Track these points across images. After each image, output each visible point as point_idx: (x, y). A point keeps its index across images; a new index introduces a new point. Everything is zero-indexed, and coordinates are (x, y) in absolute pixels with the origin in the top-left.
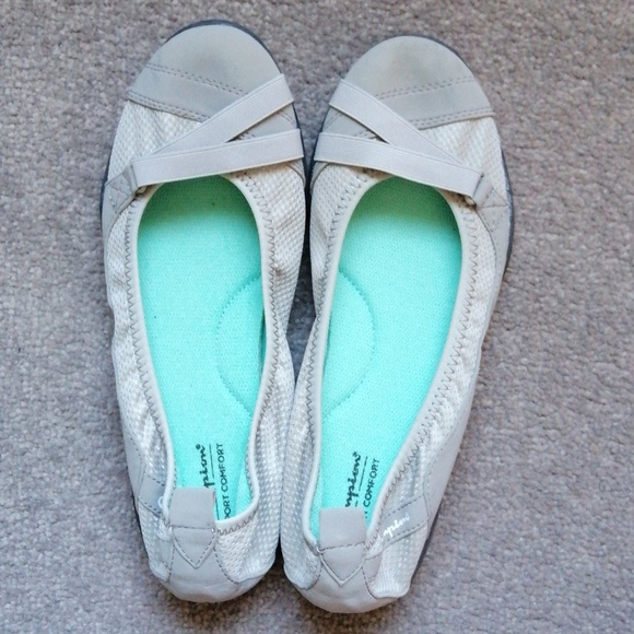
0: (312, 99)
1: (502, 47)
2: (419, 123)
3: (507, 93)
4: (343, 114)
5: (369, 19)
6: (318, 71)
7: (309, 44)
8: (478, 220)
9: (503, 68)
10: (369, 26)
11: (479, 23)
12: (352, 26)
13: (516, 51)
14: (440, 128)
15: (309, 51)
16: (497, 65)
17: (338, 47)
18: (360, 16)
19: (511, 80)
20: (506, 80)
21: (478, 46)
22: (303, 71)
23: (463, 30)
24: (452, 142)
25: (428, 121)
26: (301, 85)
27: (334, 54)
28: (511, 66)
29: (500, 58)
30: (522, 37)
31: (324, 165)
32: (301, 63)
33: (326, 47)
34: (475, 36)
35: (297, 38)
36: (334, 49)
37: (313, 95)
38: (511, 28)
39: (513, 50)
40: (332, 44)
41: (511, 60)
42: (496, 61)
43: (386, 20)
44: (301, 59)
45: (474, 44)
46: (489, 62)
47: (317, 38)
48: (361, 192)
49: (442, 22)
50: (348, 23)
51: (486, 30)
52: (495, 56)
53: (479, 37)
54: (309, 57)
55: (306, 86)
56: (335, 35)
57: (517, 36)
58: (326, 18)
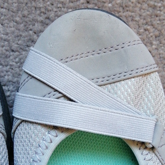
0: (17, 63)
1: (149, 20)
2: (100, 80)
3: (156, 51)
4: (33, 77)
5: (55, 5)
6: (20, 42)
7: (12, 24)
8: (155, 158)
9: (151, 34)
10: (55, 10)
11: (132, 5)
12: (43, 10)
13: (158, 22)
14: (118, 84)
15: (13, 29)
16: (147, 32)
17: (34, 25)
18: (48, 3)
19: (158, 42)
20: (154, 43)
21: (132, 20)
22: (9, 43)
23: (121, 9)
24: (130, 95)
25: (107, 78)
26: (8, 53)
27: (31, 30)
28: (157, 33)
29: (149, 27)
30: (162, 13)
31: (19, 121)
32: (7, 37)
33: (25, 26)
34: (130, 14)
35: (3, 20)
36: (31, 27)
37: (17, 60)
38: (154, 7)
39: (156, 22)
40: (29, 23)
41: (156, 29)
42: (146, 30)
43: (67, 5)
44: (7, 34)
45: (130, 19)
46: (142, 30)
47: (18, 19)
48: (53, 146)
49: (106, 4)
50: (40, 8)
51: (137, 9)
52: (146, 27)
53: (133, 14)
54: (13, 32)
55: (12, 53)
56: (31, 17)
57: (159, 12)
58: (24, 5)
